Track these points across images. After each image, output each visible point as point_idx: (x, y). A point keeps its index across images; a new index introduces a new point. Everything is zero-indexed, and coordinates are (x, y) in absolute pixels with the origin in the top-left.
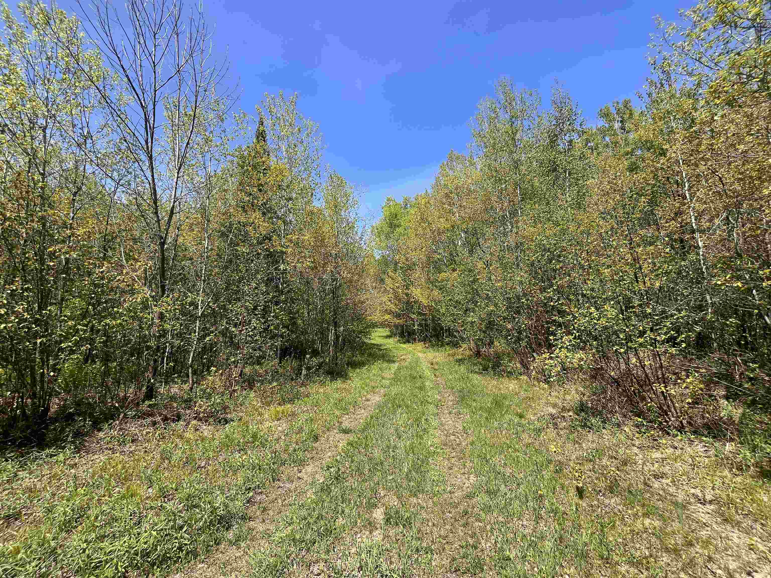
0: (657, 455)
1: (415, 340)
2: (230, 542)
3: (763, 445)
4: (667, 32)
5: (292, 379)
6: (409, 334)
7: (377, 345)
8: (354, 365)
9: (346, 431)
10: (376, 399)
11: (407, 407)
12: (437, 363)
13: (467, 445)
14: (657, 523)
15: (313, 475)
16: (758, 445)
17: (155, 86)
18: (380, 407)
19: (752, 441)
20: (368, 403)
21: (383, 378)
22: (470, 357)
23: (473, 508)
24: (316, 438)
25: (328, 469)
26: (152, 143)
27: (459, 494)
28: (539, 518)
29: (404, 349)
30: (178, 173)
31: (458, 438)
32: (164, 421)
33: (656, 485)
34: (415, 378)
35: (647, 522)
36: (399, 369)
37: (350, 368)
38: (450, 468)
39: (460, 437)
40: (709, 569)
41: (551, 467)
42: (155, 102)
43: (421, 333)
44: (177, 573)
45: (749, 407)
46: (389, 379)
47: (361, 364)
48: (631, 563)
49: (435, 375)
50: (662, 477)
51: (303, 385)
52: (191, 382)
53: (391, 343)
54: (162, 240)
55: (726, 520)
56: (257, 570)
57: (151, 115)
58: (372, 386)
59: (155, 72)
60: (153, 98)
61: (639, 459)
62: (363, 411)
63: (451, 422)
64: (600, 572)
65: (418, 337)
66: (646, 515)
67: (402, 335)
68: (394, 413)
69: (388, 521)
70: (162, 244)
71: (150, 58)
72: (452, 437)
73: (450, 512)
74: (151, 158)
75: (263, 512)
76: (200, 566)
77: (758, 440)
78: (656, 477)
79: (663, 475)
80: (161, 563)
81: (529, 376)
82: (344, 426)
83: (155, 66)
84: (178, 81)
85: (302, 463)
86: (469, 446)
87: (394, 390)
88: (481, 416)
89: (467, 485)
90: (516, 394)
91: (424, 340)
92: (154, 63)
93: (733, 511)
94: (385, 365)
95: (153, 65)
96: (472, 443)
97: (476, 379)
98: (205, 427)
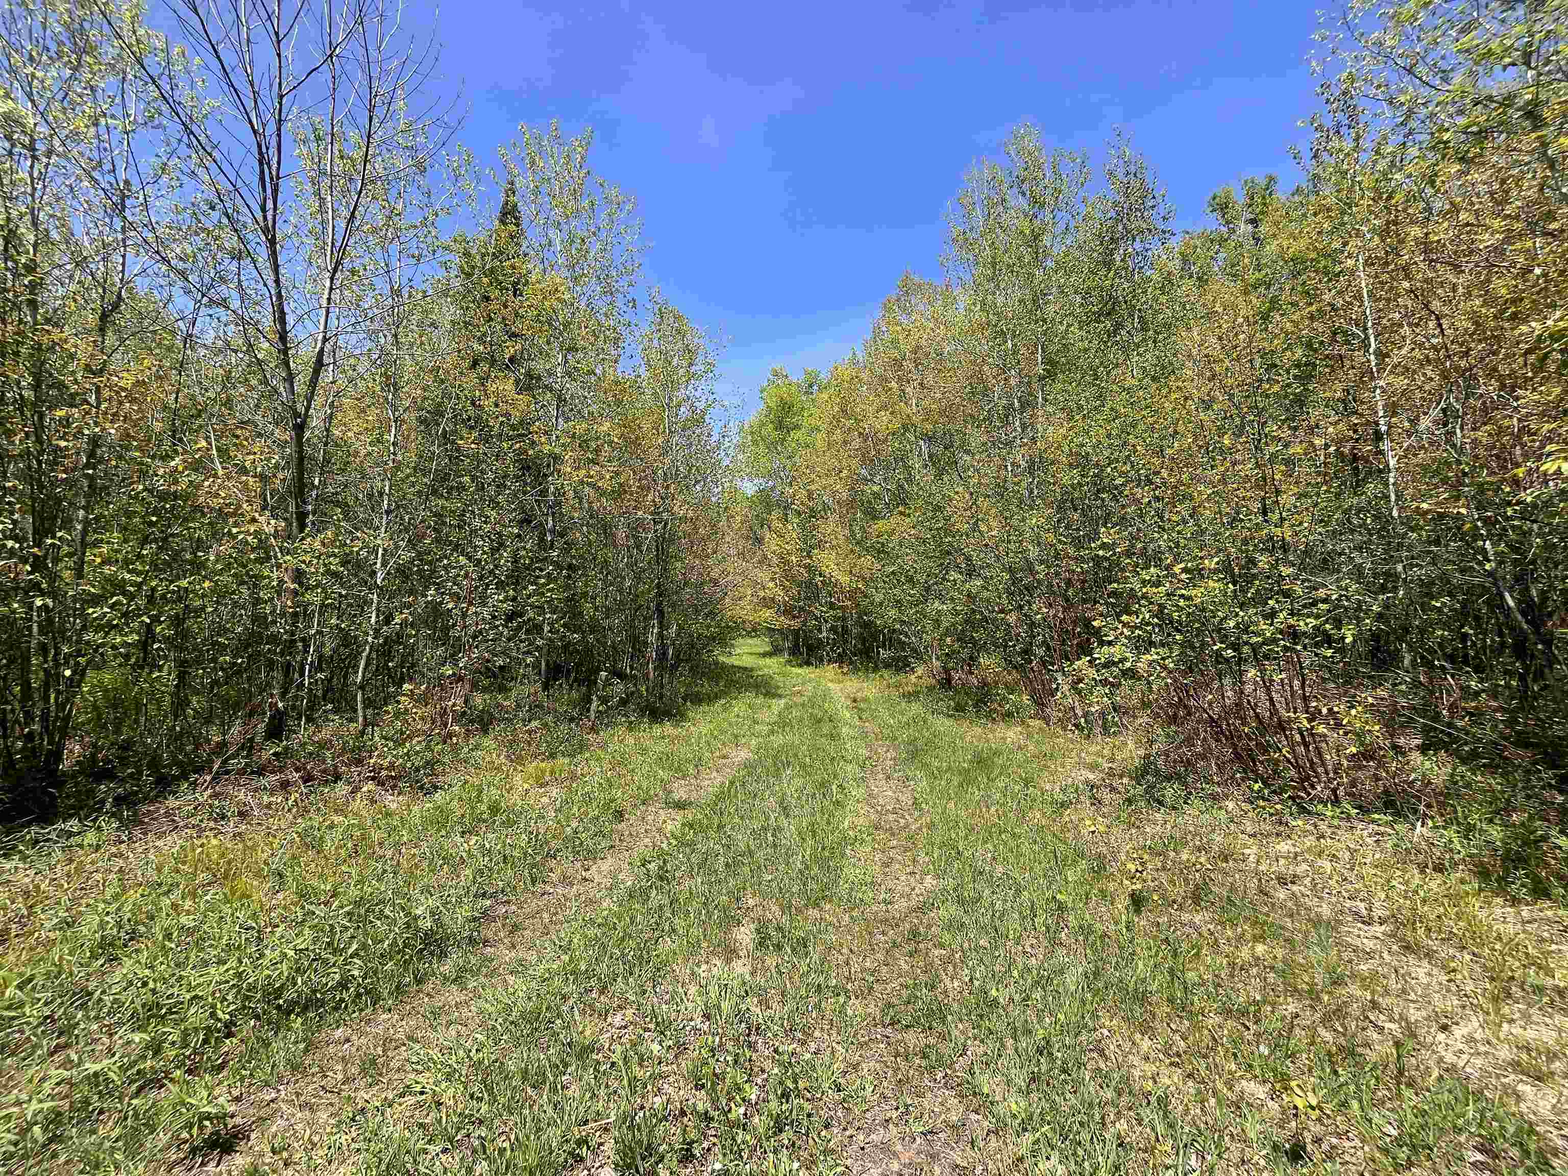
0: (1284, 847)
1: (821, 660)
2: (446, 978)
3: (1485, 827)
4: (1352, 8)
5: (572, 720)
6: (810, 649)
7: (745, 669)
8: (698, 700)
9: (680, 806)
10: (743, 755)
11: (803, 766)
12: (865, 700)
13: (920, 829)
14: (1280, 953)
15: (613, 875)
16: (1475, 825)
17: (280, 84)
18: (749, 766)
19: (1466, 818)
20: (724, 761)
21: (756, 722)
22: (931, 689)
23: (929, 927)
24: (619, 815)
25: (643, 865)
26: (275, 209)
27: (902, 905)
28: (1055, 943)
29: (798, 675)
30: (332, 279)
31: (903, 817)
32: (305, 782)
33: (1281, 894)
34: (819, 721)
35: (1260, 949)
36: (788, 707)
37: (688, 704)
38: (886, 865)
39: (907, 817)
40: (1371, 1022)
41: (1083, 865)
42: (280, 120)
43: (834, 645)
44: (338, 1027)
45: (1464, 761)
46: (769, 724)
47: (711, 699)
48: (1227, 1012)
49: (860, 718)
50: (1293, 883)
51: (593, 729)
52: (361, 719)
53: (772, 666)
54: (299, 420)
55: (1407, 948)
56: (500, 1020)
57: (273, 151)
58: (733, 734)
59: (279, 55)
60: (277, 112)
61: (1252, 852)
62: (715, 774)
63: (890, 793)
64: (1168, 1025)
65: (828, 655)
66: (1259, 938)
67: (794, 651)
68: (778, 776)
69: (761, 944)
70: (300, 429)
71: (268, 23)
72: (891, 817)
73: (883, 933)
74: (272, 242)
75: (511, 932)
76: (385, 1016)
77: (1476, 817)
78: (1282, 881)
79: (1295, 879)
80: (305, 1009)
81: (1047, 720)
82: (676, 796)
83: (279, 42)
84: (330, 79)
85: (593, 855)
86: (924, 830)
87: (778, 740)
88: (949, 781)
89: (917, 891)
90: (1020, 748)
91: (840, 660)
92: (277, 34)
93: (1421, 932)
94: (760, 700)
95: (274, 38)
96: (931, 826)
97: (943, 724)
98: (390, 798)
